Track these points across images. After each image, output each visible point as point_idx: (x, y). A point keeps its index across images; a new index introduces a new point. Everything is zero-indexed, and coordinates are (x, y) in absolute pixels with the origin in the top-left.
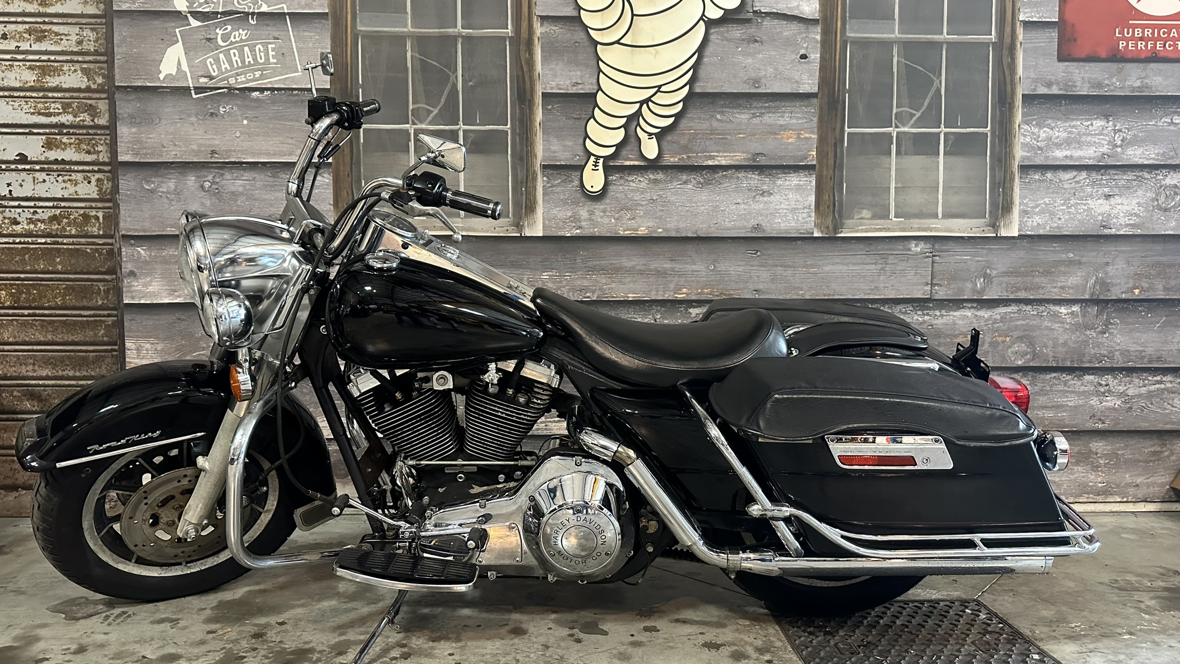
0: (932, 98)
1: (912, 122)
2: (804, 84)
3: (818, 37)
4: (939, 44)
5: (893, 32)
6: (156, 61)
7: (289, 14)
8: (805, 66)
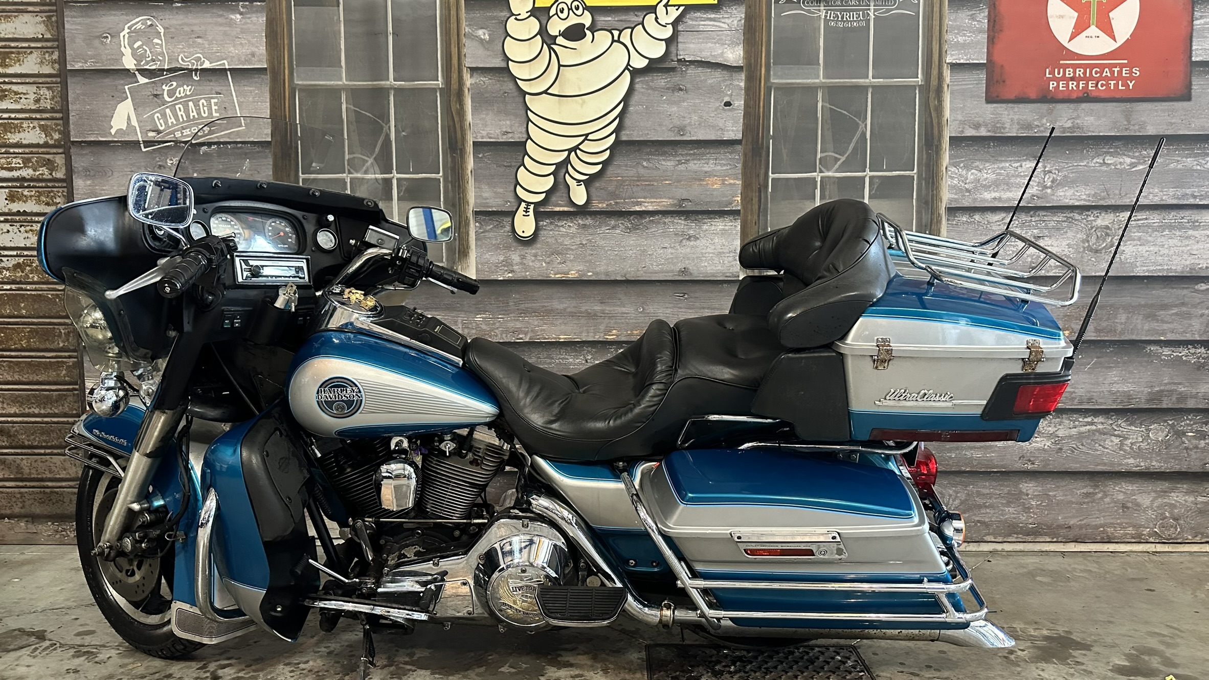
0: (857, 142)
1: (837, 166)
2: (728, 131)
3: (742, 84)
4: (864, 88)
5: (818, 77)
6: (108, 117)
7: (230, 69)
8: (729, 113)
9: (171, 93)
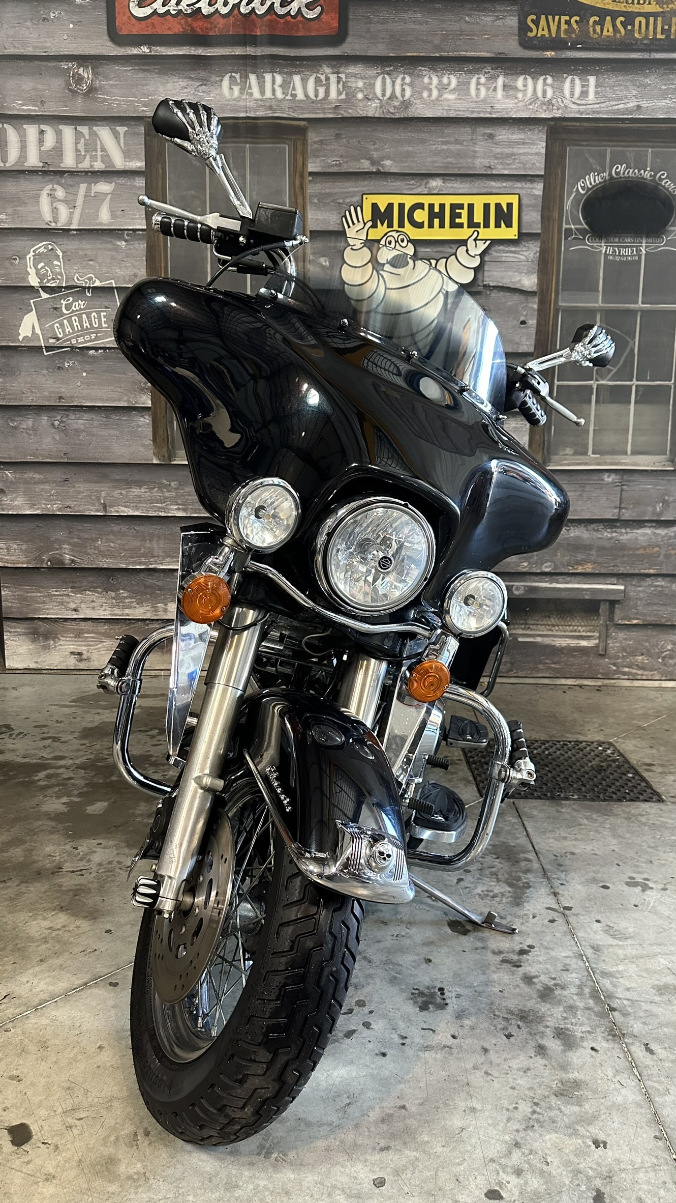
0: (627, 357)
1: (609, 376)
2: (523, 345)
3: (536, 306)
4: (633, 312)
5: (597, 302)
6: (16, 326)
8: (524, 330)
9: (68, 307)
